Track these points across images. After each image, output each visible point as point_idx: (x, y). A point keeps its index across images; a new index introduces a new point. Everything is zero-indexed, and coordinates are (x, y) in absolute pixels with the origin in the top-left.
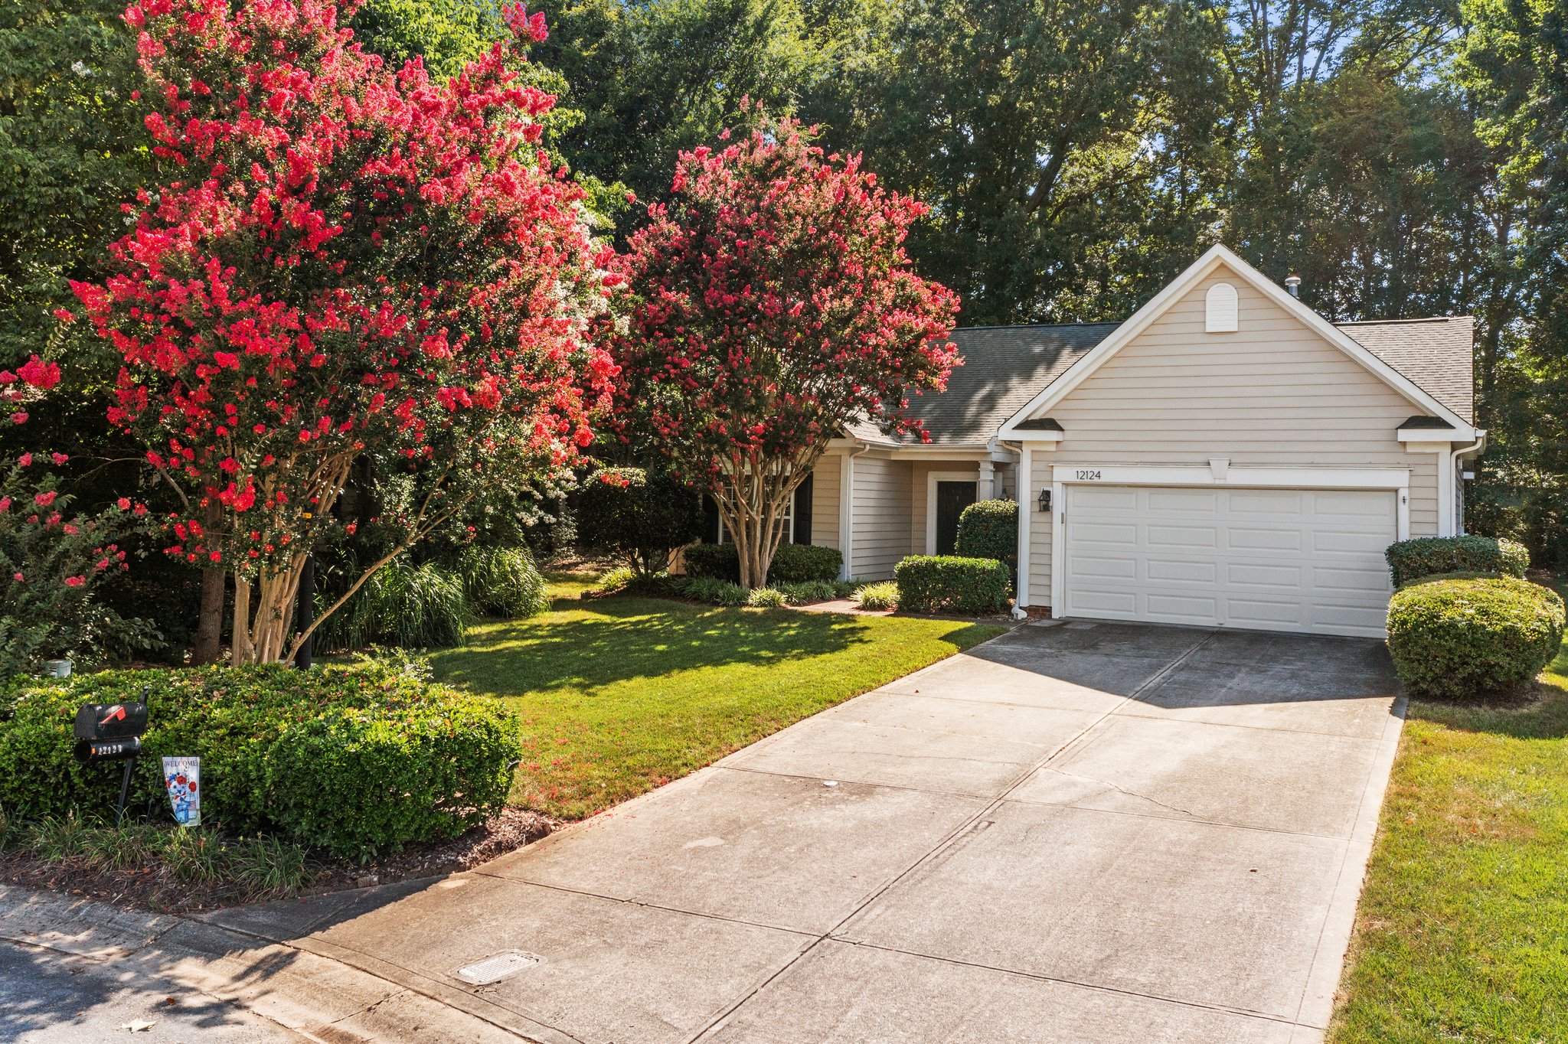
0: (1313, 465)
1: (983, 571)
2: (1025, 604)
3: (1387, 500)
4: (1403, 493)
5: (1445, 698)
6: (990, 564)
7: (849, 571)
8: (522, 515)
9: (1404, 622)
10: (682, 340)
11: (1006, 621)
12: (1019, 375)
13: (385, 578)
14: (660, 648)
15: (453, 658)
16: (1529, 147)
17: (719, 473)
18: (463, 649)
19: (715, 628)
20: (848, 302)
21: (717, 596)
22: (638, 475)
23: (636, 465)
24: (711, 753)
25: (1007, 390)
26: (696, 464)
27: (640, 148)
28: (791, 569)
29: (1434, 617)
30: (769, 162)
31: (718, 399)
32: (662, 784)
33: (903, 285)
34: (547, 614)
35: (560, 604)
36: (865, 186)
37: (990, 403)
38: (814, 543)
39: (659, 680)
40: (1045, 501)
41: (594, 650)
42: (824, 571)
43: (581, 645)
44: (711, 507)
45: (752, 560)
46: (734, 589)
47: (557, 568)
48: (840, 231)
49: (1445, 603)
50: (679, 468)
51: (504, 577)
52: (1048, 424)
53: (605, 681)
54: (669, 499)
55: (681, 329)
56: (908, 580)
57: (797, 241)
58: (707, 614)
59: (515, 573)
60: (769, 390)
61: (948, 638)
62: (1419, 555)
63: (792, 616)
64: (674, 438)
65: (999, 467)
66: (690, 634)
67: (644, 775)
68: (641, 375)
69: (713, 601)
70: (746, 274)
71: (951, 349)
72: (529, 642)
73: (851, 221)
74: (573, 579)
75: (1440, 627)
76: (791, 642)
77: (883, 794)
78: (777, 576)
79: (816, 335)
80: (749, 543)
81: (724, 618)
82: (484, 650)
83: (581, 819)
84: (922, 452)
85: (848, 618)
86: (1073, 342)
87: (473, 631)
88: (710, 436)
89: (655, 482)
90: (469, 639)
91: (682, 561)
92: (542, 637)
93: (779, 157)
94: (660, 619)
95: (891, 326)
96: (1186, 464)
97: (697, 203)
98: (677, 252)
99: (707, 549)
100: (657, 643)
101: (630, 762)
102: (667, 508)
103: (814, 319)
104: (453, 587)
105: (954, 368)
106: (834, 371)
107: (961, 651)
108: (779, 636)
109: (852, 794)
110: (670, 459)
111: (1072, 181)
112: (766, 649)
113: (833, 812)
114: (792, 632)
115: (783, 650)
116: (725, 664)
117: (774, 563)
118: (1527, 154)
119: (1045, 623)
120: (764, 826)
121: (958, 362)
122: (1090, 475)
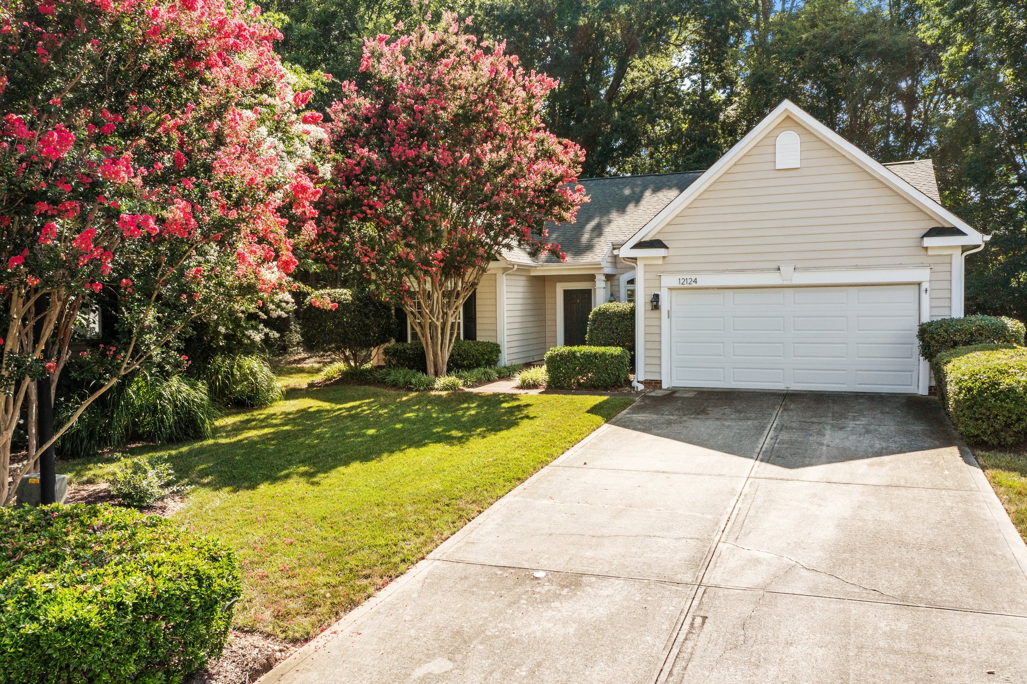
0: (857, 267)
1: (612, 356)
2: (642, 379)
3: (912, 291)
4: (925, 286)
5: (1002, 447)
6: (616, 350)
7: (506, 358)
8: (250, 332)
9: (970, 390)
10: (375, 188)
11: (629, 393)
12: (618, 211)
13: (139, 389)
14: (371, 432)
15: (201, 451)
16: (963, 40)
17: (408, 291)
18: (211, 442)
19: (412, 411)
20: (503, 154)
21: (411, 383)
22: (345, 294)
23: (344, 286)
24: (425, 544)
25: (610, 222)
26: (391, 284)
27: (334, 52)
28: (464, 360)
29: (995, 384)
30: (436, 46)
31: (406, 232)
32: (384, 585)
33: (542, 142)
34: (281, 403)
35: (291, 394)
36: (510, 65)
37: (598, 230)
38: (478, 339)
39: (372, 465)
40: (655, 303)
41: (318, 436)
42: (488, 360)
43: (307, 432)
44: (401, 315)
45: (435, 355)
46: (424, 378)
47: (290, 363)
48: (493, 99)
49: (1000, 372)
50: (377, 288)
51: (244, 377)
52: (656, 244)
53: (326, 469)
54: (370, 311)
55: (374, 178)
56: (554, 364)
57: (461, 107)
58: (404, 399)
59: (253, 374)
60: (445, 225)
61: (594, 410)
62: (946, 331)
63: (470, 397)
64: (372, 265)
65: (609, 277)
66: (394, 417)
67: (367, 577)
68: (344, 216)
69: (408, 387)
70: (423, 134)
71: (579, 190)
72: (266, 431)
73: (500, 92)
74: (302, 371)
75: (1001, 392)
76: (474, 421)
77: (591, 585)
78: (456, 365)
79: (481, 180)
80: (432, 342)
81: (418, 401)
82: (227, 441)
83: (306, 640)
84: (554, 269)
85: (512, 397)
86: (652, 186)
87: (218, 423)
88: (400, 262)
89: (359, 299)
90: (216, 431)
91: (382, 356)
92: (276, 425)
93: (443, 42)
94: (369, 404)
95: (537, 173)
96: (762, 270)
97: (380, 80)
98: (367, 119)
99: (400, 346)
100: (368, 428)
101: (352, 562)
102: (368, 318)
103: (478, 168)
104: (199, 393)
105: (583, 205)
106: (493, 209)
107: (606, 422)
108: (463, 416)
109: (563, 587)
110: (369, 281)
111: (633, 81)
112: (456, 429)
113: (550, 613)
114: (473, 412)
115: (469, 428)
116: (424, 445)
117: (451, 356)
118: (961, 45)
119: (658, 393)
120: (489, 638)
121: (587, 199)
122: (689, 281)
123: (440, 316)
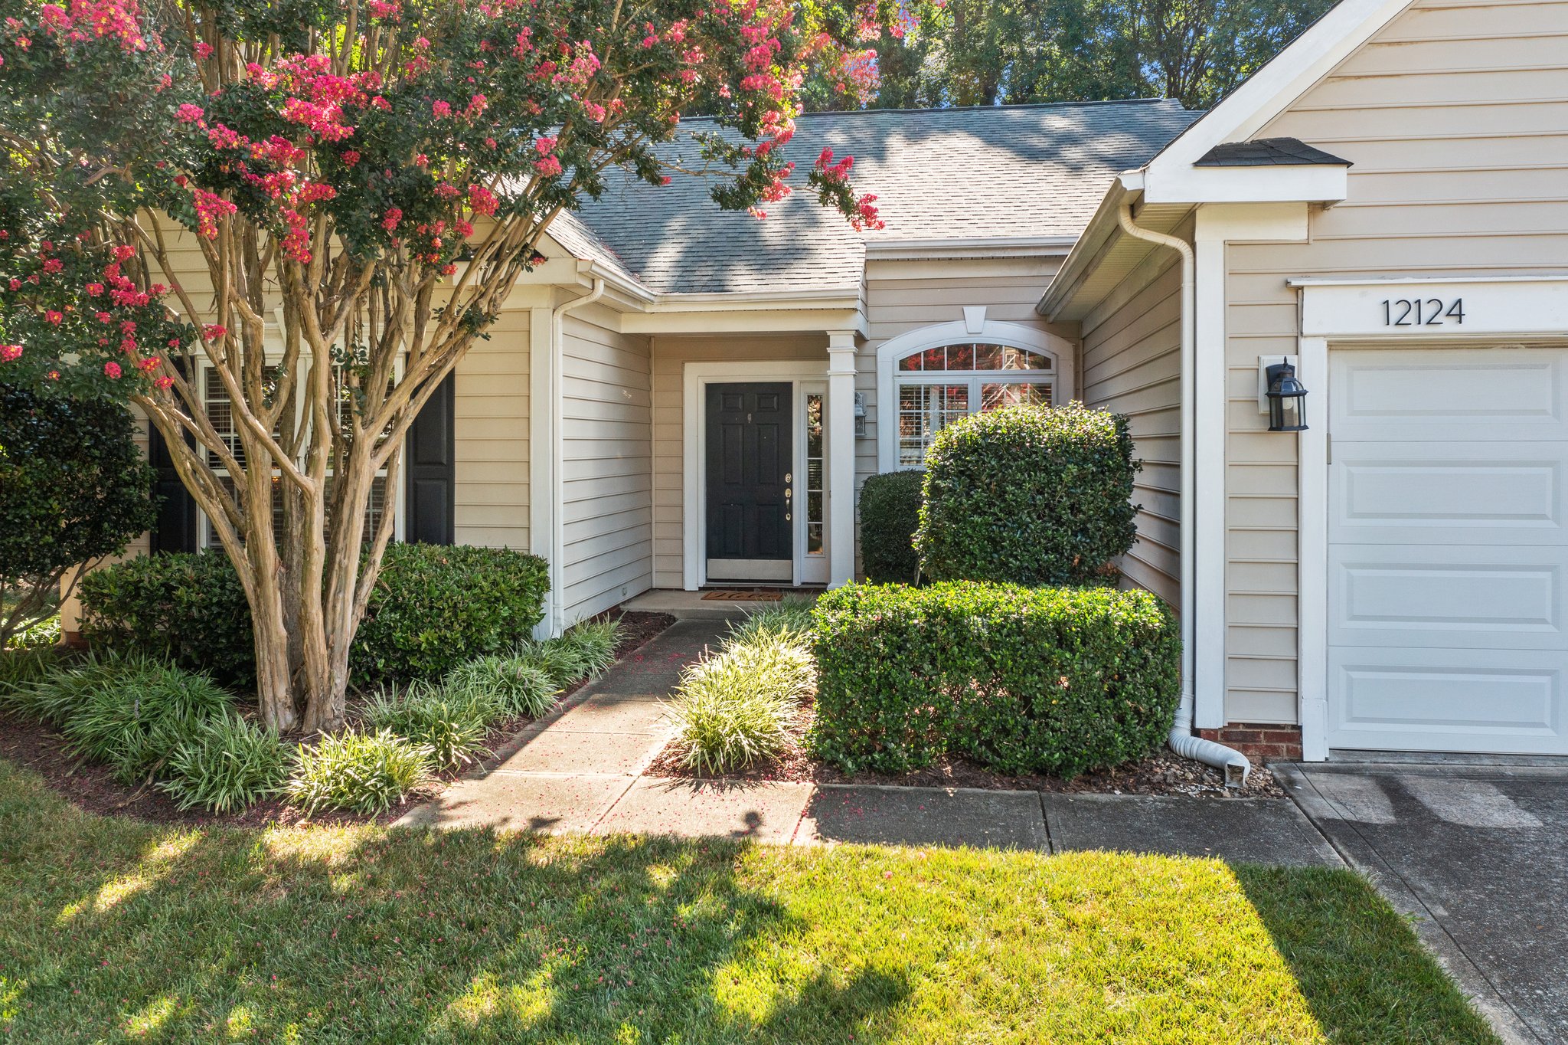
2: (1213, 718)
21: (172, 768)
38: (461, 540)
99: (157, 570)
122: (1427, 311)
123: (324, 451)
